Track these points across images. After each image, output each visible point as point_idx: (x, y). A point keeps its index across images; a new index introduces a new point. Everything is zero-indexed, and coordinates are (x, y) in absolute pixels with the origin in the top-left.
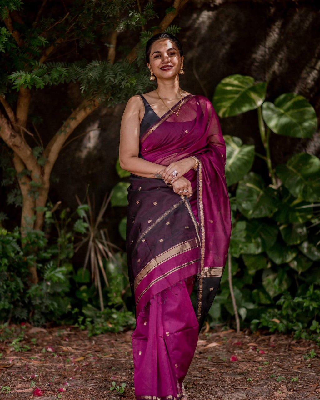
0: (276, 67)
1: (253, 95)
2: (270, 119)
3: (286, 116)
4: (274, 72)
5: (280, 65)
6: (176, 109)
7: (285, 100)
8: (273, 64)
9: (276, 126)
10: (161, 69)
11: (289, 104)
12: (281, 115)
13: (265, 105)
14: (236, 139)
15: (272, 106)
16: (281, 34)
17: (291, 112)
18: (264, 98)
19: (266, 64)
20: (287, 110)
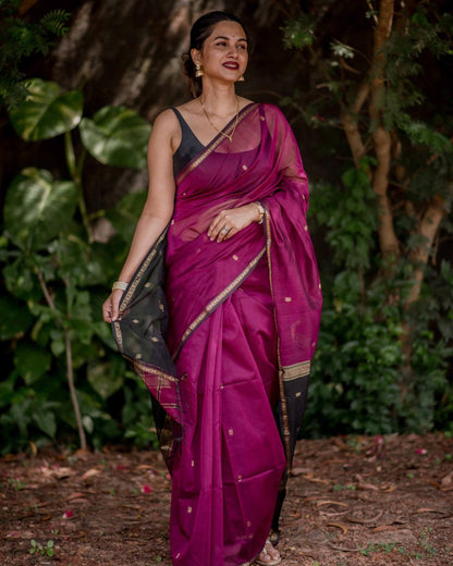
0: (86, 69)
1: (66, 110)
2: (94, 143)
3: (115, 139)
4: (83, 77)
5: (92, 66)
6: (229, 131)
7: (108, 116)
8: (82, 64)
9: (104, 153)
10: (223, 65)
11: (115, 121)
12: (107, 138)
13: (83, 124)
14: (46, 173)
15: (91, 124)
16: (92, 21)
17: (120, 132)
18: (80, 112)
19: (73, 65)
20: (115, 130)
